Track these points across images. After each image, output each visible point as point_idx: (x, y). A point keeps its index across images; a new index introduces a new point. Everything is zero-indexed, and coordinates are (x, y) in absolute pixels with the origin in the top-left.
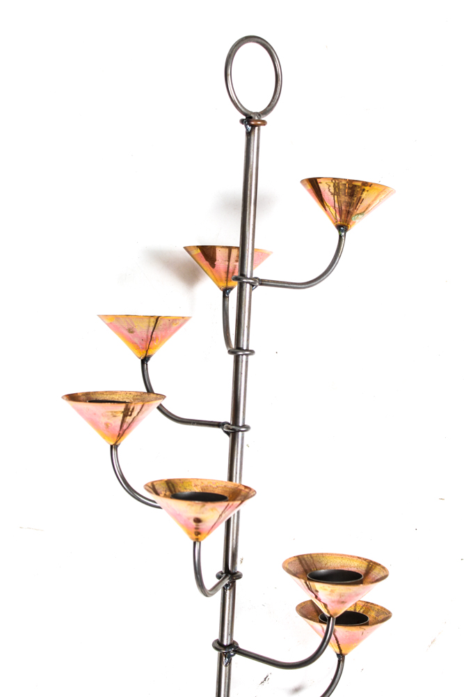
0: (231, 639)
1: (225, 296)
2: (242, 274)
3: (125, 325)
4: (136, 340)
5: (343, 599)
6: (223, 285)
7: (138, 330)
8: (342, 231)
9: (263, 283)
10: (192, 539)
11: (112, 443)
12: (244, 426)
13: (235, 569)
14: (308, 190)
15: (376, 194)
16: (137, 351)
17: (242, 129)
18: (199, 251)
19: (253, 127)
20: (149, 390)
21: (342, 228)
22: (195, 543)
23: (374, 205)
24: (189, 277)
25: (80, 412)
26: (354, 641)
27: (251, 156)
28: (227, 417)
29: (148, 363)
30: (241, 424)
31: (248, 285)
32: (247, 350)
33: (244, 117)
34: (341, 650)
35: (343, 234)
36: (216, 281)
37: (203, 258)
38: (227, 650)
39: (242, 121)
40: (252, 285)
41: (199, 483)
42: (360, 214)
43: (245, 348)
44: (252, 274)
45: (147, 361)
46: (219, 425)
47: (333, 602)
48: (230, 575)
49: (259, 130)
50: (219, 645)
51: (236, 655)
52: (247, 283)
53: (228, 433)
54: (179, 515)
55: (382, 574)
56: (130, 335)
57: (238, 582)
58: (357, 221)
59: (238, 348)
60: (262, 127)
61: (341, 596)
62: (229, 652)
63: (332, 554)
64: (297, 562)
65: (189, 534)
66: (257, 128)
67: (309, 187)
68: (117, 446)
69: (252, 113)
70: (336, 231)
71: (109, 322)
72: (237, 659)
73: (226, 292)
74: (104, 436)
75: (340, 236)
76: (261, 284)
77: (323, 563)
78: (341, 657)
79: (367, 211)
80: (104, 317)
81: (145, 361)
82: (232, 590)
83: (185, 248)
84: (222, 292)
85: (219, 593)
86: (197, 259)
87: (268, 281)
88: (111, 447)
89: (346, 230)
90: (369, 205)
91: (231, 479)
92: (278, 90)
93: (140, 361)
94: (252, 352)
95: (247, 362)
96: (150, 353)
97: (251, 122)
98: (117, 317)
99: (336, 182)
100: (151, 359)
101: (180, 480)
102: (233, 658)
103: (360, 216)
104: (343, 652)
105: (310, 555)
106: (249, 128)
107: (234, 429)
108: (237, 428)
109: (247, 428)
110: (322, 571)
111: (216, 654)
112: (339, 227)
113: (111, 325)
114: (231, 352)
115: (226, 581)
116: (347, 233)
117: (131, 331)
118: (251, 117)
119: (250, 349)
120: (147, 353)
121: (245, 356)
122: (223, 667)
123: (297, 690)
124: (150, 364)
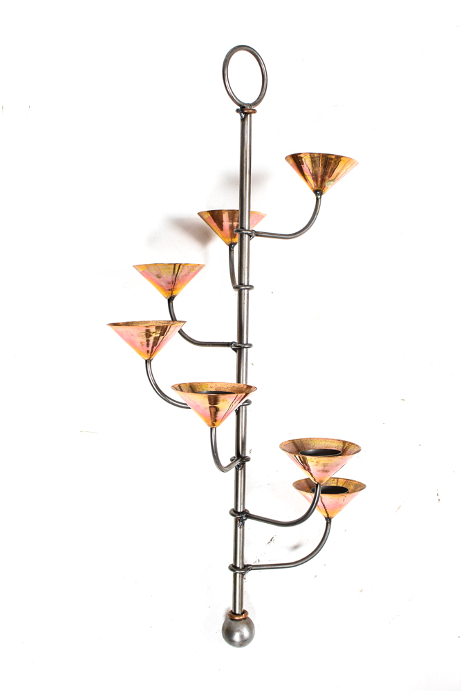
0: (244, 507)
1: (231, 250)
2: (242, 228)
3: (155, 272)
4: (163, 284)
5: (326, 468)
6: (229, 240)
7: (164, 276)
8: (319, 195)
9: (258, 234)
10: (209, 425)
11: (147, 359)
12: (247, 344)
13: (245, 454)
14: (291, 165)
15: (343, 164)
16: (164, 292)
17: (238, 117)
18: (209, 215)
19: (246, 114)
20: (174, 319)
21: (318, 192)
22: (211, 429)
23: (342, 174)
24: (203, 237)
25: (121, 335)
26: (338, 507)
27: (246, 137)
28: (234, 338)
30: (245, 343)
31: (247, 236)
32: (248, 285)
33: (239, 108)
34: (328, 515)
35: (319, 197)
36: (223, 238)
37: (212, 220)
38: (240, 516)
39: (237, 111)
40: (250, 236)
41: (213, 385)
42: (332, 180)
43: (246, 284)
44: (249, 227)
45: (172, 300)
46: (228, 345)
47: (319, 471)
48: (241, 459)
49: (250, 116)
50: (234, 512)
51: (248, 520)
52: (246, 234)
53: (234, 350)
54: (198, 406)
55: (356, 450)
56: (157, 279)
57: (247, 463)
58: (330, 186)
59: (241, 284)
60: (253, 115)
61: (325, 465)
62: (242, 517)
63: (318, 439)
64: (292, 444)
65: (206, 421)
67: (292, 161)
68: (151, 361)
69: (244, 104)
70: (314, 195)
71: (141, 270)
72: (248, 522)
73: (231, 246)
74: (140, 353)
75: (317, 199)
76: (257, 235)
77: (311, 445)
78: (328, 520)
79: (337, 178)
80: (137, 267)
81: (170, 300)
82: (242, 470)
83: (198, 214)
84: (228, 247)
85: (233, 470)
86: (208, 222)
87: (263, 233)
88: (146, 361)
89: (321, 194)
90: (338, 174)
91: (239, 381)
92: (265, 87)
93: (167, 300)
94: (252, 287)
95: (248, 295)
96: (174, 293)
97: (245, 111)
98: (147, 266)
99: (313, 157)
100: (175, 298)
101: (199, 383)
102: (246, 522)
103: (332, 182)
104: (330, 516)
105: (300, 439)
106: (243, 115)
107: (240, 347)
108: (243, 346)
109: (250, 346)
110: (311, 450)
111: (233, 519)
112: (315, 192)
113: (143, 273)
114: (235, 288)
115: (238, 463)
116: (323, 196)
117: (159, 276)
118: (244, 107)
119: (250, 284)
120: (172, 293)
121: (246, 290)
122: (239, 529)
123: (296, 547)
124: (174, 302)
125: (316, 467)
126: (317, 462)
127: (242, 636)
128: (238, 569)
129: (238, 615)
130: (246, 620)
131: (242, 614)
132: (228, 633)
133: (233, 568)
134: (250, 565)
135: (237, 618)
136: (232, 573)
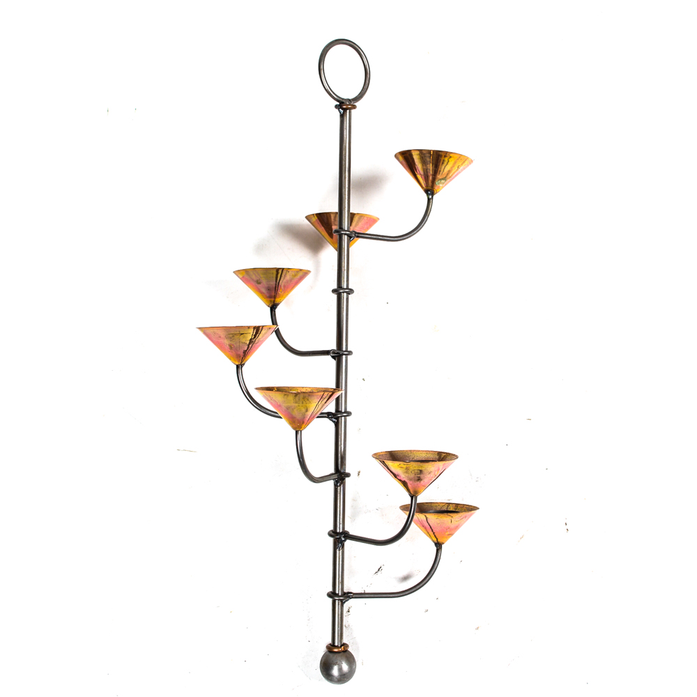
0: (343, 527)
2: (341, 228)
3: (254, 278)
4: (263, 290)
7: (264, 281)
8: (430, 195)
9: (359, 235)
11: (237, 363)
12: (347, 351)
13: (345, 470)
14: (401, 162)
15: (454, 161)
16: (265, 300)
17: (337, 113)
18: (317, 219)
19: (345, 110)
21: (430, 191)
22: (296, 433)
23: (453, 171)
27: (345, 133)
28: (333, 345)
29: (276, 310)
30: (344, 349)
31: (346, 236)
32: (347, 289)
33: (338, 103)
34: (437, 539)
35: (430, 197)
39: (336, 107)
40: (350, 237)
42: (443, 179)
43: (345, 287)
45: (275, 309)
46: (327, 352)
48: (340, 476)
49: (350, 112)
50: (333, 534)
51: (348, 541)
52: (345, 234)
53: (333, 357)
55: (453, 457)
56: (257, 285)
58: (441, 185)
59: (340, 287)
60: (353, 111)
61: (416, 473)
62: (340, 538)
66: (348, 111)
67: (401, 158)
68: (242, 366)
69: (343, 99)
70: (425, 195)
71: (241, 276)
72: (348, 543)
74: (231, 358)
75: (429, 199)
76: (358, 237)
78: (439, 546)
79: (448, 177)
80: (237, 272)
81: (273, 308)
83: (306, 217)
86: (316, 226)
87: (364, 234)
88: (238, 367)
89: (433, 194)
90: (449, 171)
93: (269, 309)
94: (351, 290)
95: (347, 299)
96: (277, 300)
97: (344, 106)
98: (246, 271)
99: (421, 151)
100: (279, 307)
102: (345, 543)
103: (443, 181)
104: (439, 540)
106: (342, 111)
107: (339, 354)
108: (341, 353)
109: (350, 353)
111: (331, 539)
112: (426, 191)
113: (243, 279)
116: (434, 196)
117: (258, 282)
118: (343, 103)
119: (350, 287)
120: (274, 301)
121: (345, 294)
122: (338, 552)
123: (406, 578)
124: (277, 311)
125: (407, 475)
126: (407, 469)
127: (340, 669)
128: (337, 595)
129: (337, 647)
130: (346, 653)
131: (341, 646)
132: (326, 668)
133: (332, 595)
134: (351, 593)
135: (336, 650)
136: (331, 600)
